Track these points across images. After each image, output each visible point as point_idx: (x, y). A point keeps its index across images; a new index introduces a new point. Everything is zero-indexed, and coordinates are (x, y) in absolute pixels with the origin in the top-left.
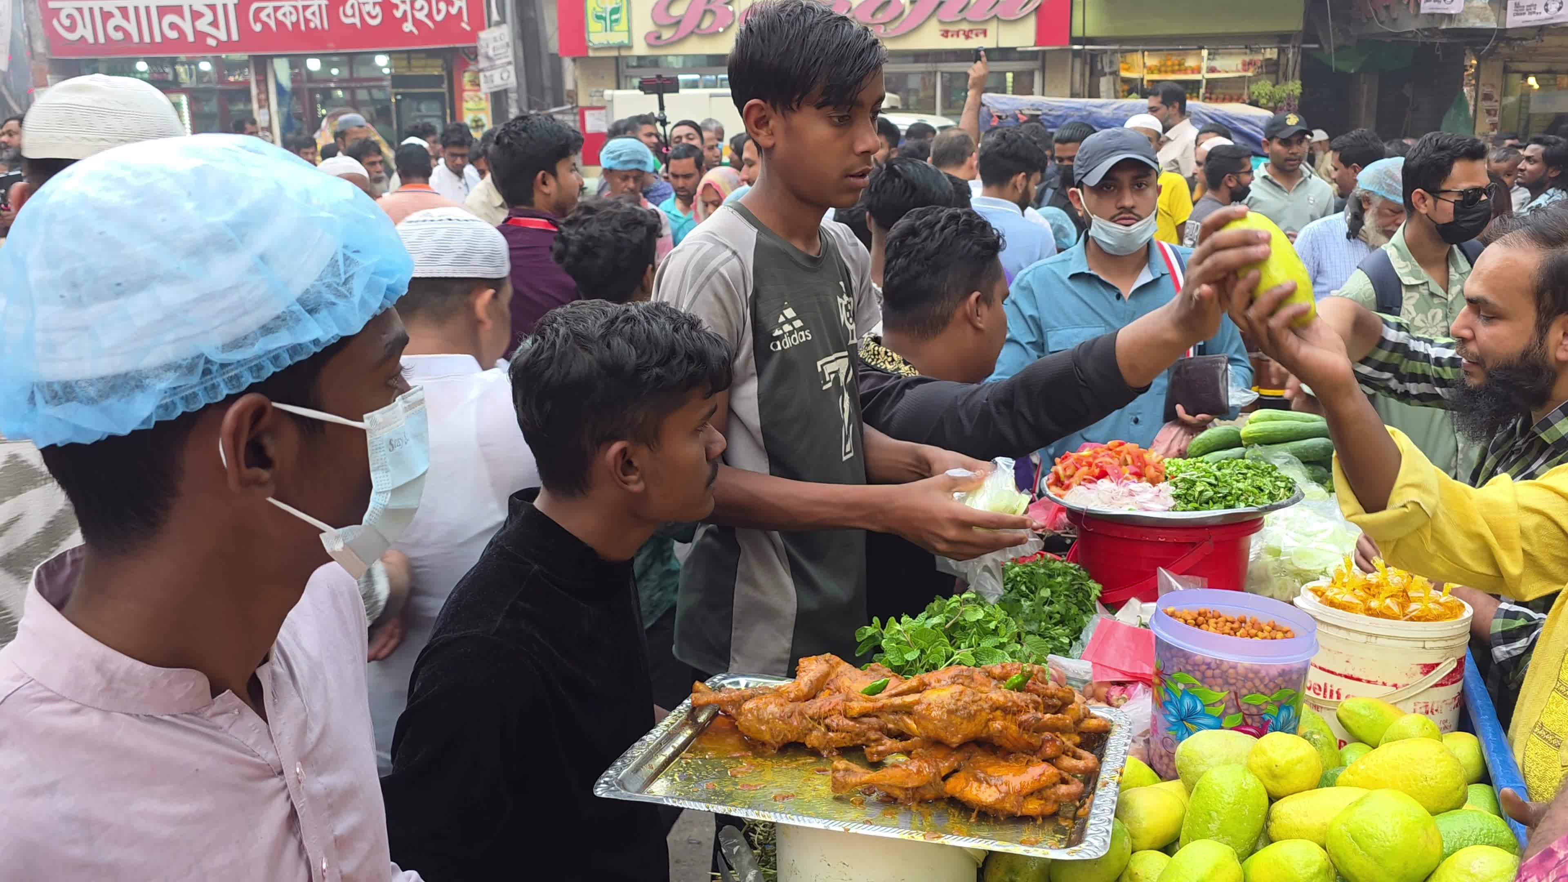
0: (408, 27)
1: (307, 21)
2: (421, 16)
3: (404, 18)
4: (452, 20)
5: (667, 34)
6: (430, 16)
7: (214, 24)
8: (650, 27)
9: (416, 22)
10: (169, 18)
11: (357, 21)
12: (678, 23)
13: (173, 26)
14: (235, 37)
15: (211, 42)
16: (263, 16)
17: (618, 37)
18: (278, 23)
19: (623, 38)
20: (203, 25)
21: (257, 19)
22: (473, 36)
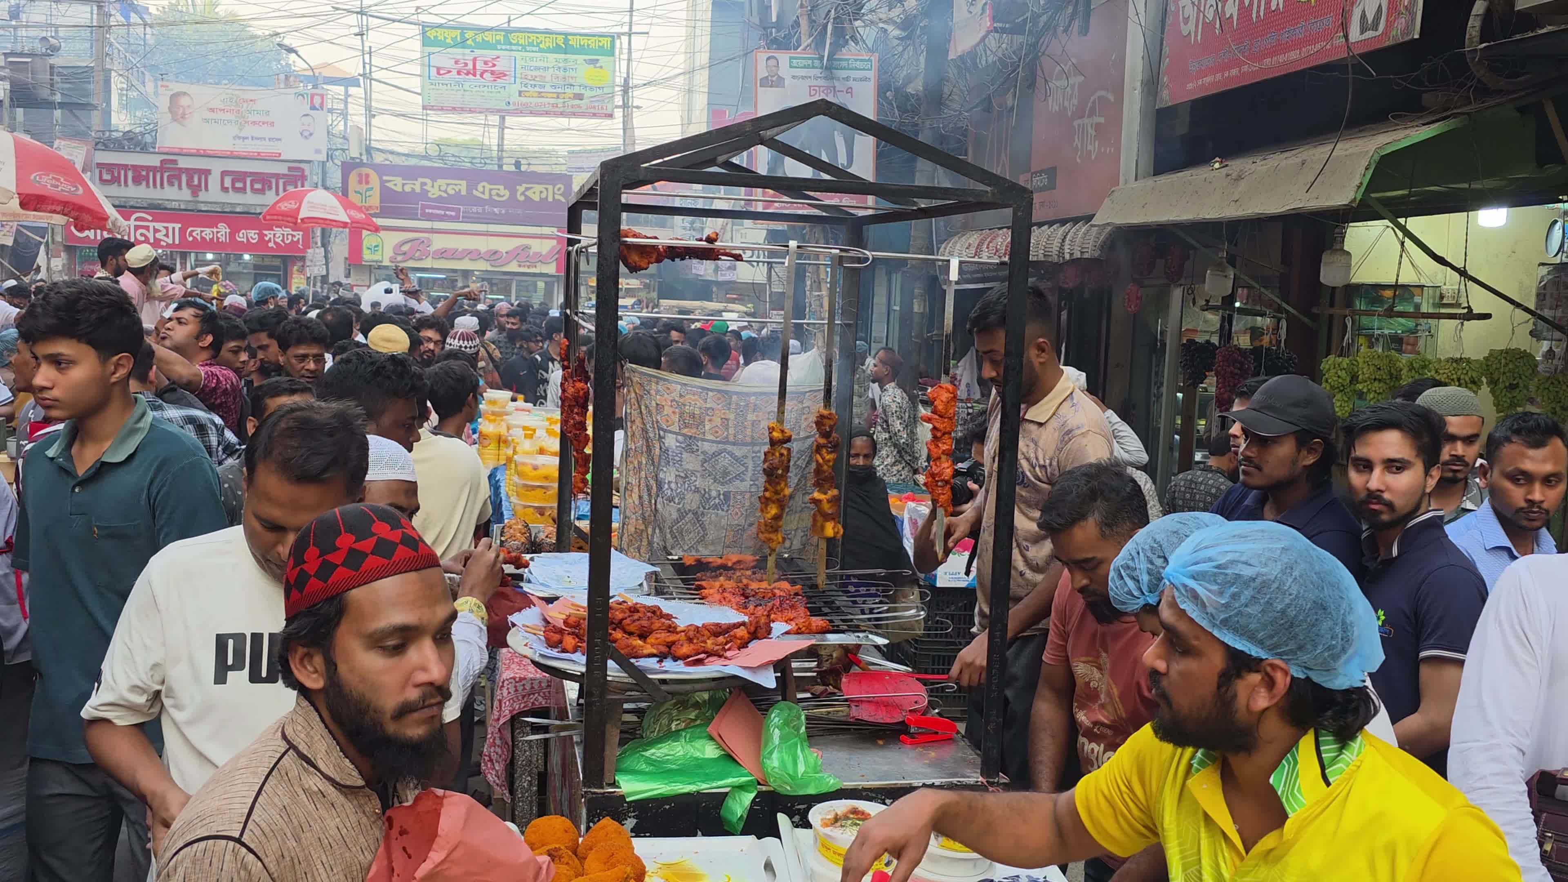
0: (271, 245)
1: (218, 238)
2: (279, 240)
3: (270, 240)
4: (294, 244)
5: (399, 258)
6: (283, 241)
7: (167, 235)
8: (391, 254)
9: (275, 243)
10: (141, 231)
11: (245, 240)
12: (405, 254)
13: (142, 235)
14: (177, 242)
15: (163, 243)
16: (194, 234)
17: (377, 257)
18: (202, 237)
19: (380, 258)
20: (158, 235)
21: (191, 235)
22: (304, 251)
